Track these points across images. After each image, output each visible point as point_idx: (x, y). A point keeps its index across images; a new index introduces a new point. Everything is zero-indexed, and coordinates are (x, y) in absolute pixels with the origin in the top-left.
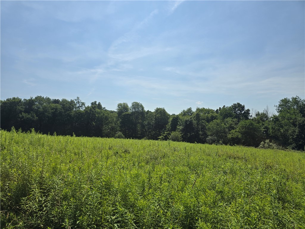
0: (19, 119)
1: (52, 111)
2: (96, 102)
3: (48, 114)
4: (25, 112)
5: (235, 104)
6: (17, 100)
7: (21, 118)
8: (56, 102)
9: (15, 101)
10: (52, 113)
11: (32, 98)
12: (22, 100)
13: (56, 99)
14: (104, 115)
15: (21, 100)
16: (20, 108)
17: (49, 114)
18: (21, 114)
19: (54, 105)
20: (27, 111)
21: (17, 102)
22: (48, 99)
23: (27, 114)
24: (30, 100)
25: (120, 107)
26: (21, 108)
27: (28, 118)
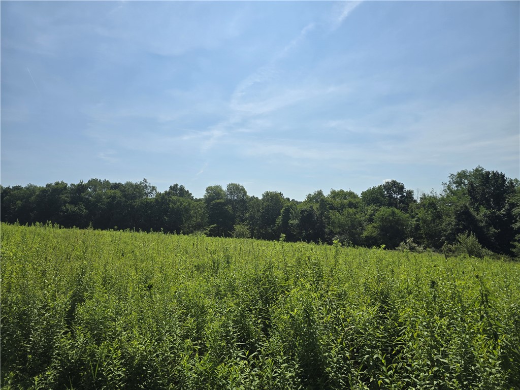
0: (62, 214)
1: (108, 200)
2: (177, 185)
3: (101, 205)
4: (70, 203)
5: (388, 183)
6: (61, 186)
7: (64, 212)
8: (117, 186)
9: (57, 188)
10: (108, 202)
11: (82, 183)
12: (69, 185)
13: (116, 183)
14: (181, 204)
15: (66, 186)
16: (63, 197)
17: (104, 204)
18: (65, 206)
19: (112, 191)
20: (74, 202)
21: (61, 188)
22: (107, 183)
23: (73, 206)
24: (79, 185)
25: (209, 193)
26: (66, 197)
27: (74, 212)
